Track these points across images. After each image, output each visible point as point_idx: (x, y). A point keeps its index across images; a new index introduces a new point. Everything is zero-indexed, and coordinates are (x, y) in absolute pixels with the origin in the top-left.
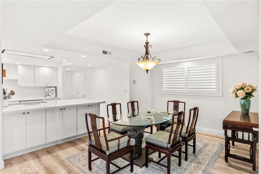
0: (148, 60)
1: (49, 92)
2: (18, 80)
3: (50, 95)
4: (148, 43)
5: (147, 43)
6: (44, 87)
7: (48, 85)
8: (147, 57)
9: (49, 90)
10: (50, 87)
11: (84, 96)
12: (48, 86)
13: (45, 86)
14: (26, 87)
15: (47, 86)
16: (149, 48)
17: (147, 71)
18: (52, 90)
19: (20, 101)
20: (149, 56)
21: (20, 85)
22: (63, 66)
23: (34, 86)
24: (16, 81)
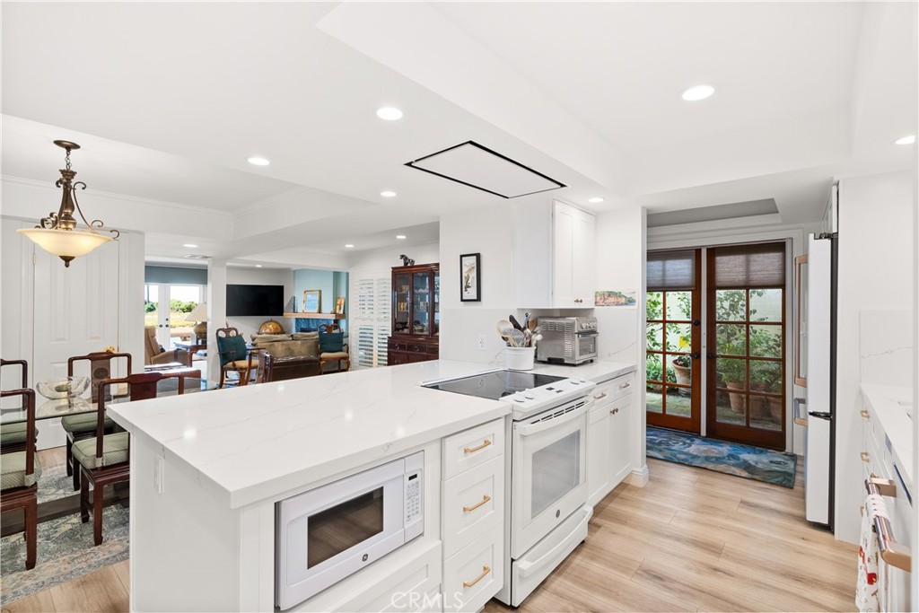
0: (71, 226)
4: (73, 174)
5: (68, 175)
8: (68, 217)
16: (74, 189)
17: (67, 260)
20: (75, 215)
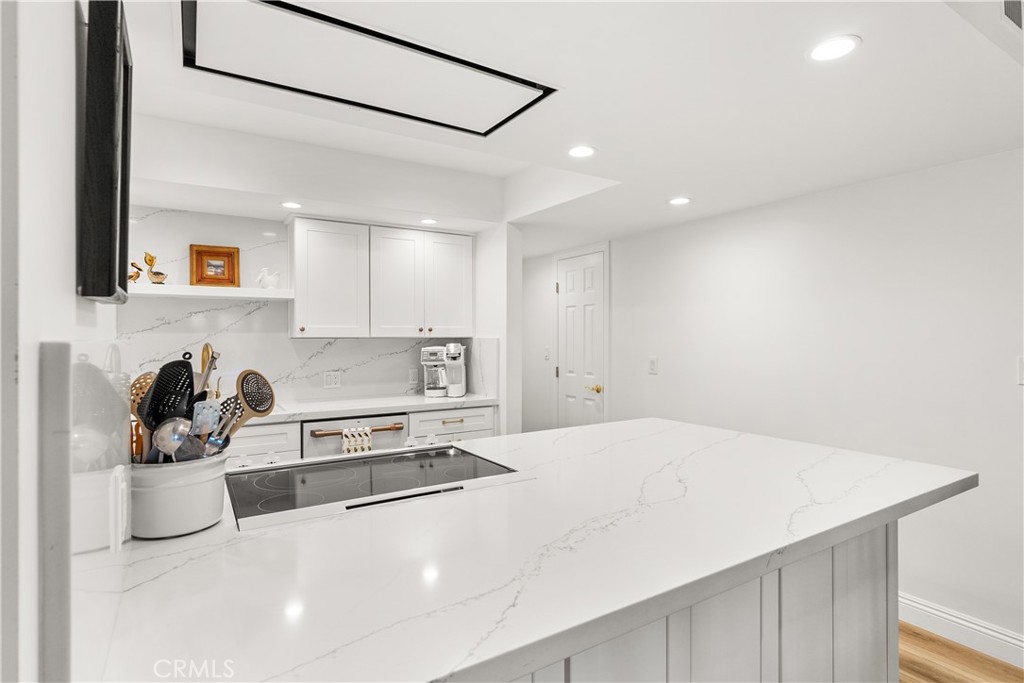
1: (440, 369)
2: (293, 300)
3: (441, 385)
6: (415, 339)
7: (430, 330)
9: (435, 354)
10: (443, 342)
11: (598, 391)
12: (433, 335)
13: (418, 335)
14: (330, 342)
15: (426, 335)
18: (454, 358)
19: (303, 422)
21: (303, 330)
22: (511, 224)
23: (368, 336)
24: (286, 305)
